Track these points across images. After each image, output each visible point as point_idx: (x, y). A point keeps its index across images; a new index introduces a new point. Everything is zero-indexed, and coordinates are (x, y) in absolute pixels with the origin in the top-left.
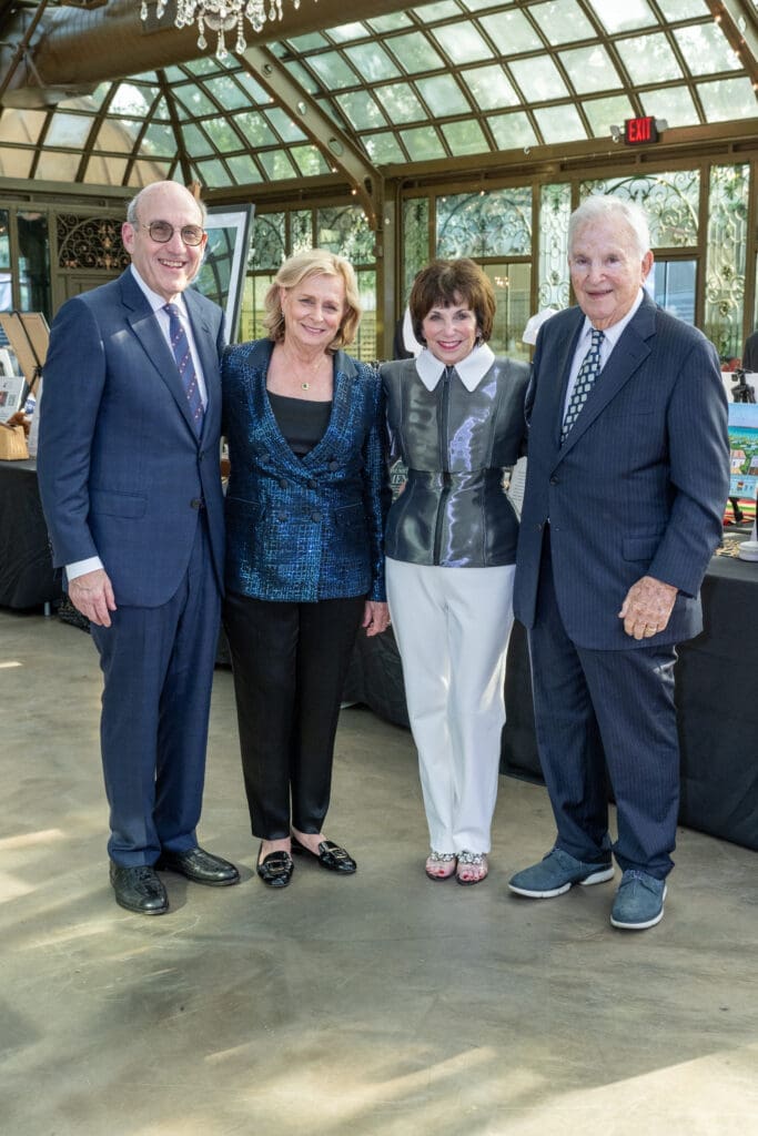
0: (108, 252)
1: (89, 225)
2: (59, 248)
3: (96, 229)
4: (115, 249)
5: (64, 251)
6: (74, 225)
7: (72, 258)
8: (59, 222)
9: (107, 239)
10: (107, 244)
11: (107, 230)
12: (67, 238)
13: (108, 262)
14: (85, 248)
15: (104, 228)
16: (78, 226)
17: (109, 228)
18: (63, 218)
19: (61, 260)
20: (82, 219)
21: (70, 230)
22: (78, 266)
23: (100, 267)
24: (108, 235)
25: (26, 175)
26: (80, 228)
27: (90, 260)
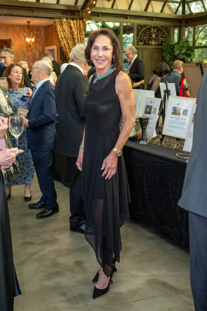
0: (154, 39)
1: (148, 28)
2: (137, 37)
3: (150, 30)
4: (156, 38)
5: (139, 39)
6: (142, 29)
7: (141, 41)
8: (137, 27)
9: (154, 34)
10: (154, 36)
11: (154, 30)
12: (140, 34)
13: (153, 43)
14: (146, 38)
15: (153, 30)
16: (144, 29)
17: (155, 29)
18: (139, 26)
19: (137, 42)
20: (145, 26)
21: (141, 30)
22: (143, 44)
23: (151, 45)
24: (154, 32)
25: (127, 8)
26: (145, 30)
27: (147, 42)
